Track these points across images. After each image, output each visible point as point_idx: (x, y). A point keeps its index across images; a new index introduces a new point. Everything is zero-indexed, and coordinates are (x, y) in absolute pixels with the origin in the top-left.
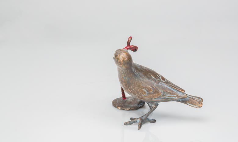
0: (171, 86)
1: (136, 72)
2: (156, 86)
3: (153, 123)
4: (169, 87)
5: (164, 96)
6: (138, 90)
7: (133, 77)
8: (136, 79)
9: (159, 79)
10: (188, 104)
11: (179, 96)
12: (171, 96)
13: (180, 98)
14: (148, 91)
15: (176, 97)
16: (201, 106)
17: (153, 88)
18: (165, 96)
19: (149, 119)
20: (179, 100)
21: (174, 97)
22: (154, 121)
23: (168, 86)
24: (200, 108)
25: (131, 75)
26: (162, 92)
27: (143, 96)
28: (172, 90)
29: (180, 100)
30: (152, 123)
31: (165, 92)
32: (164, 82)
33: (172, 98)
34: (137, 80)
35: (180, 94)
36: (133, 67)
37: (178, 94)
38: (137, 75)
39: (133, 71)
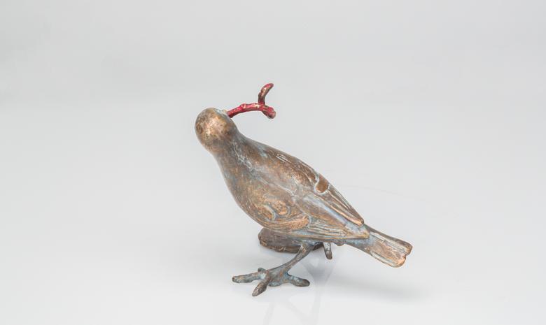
0: (334, 205)
1: (250, 163)
2: (298, 202)
3: (300, 286)
4: (328, 210)
5: (313, 227)
6: (255, 205)
7: (242, 176)
8: (251, 182)
9: (309, 188)
10: (373, 254)
11: (350, 233)
13: (353, 237)
14: (276, 211)
15: (344, 235)
16: (401, 265)
17: (290, 205)
18: (315, 227)
19: (290, 276)
20: (352, 241)
21: (338, 233)
22: (305, 283)
23: (326, 205)
24: (398, 266)
25: (237, 169)
26: (310, 217)
27: (268, 220)
28: (335, 216)
29: (356, 243)
30: (297, 286)
31: (316, 219)
32: (319, 196)
33: (330, 234)
34: (253, 184)
35: (352, 228)
36: (238, 151)
37: (349, 226)
38: (253, 171)
39: (240, 161)
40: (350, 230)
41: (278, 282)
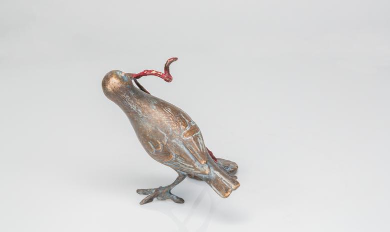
1: (141, 112)
2: (168, 142)
4: (186, 150)
7: (135, 119)
8: (141, 124)
9: (178, 133)
10: (213, 186)
11: (197, 169)
12: (186, 164)
13: (199, 172)
14: (155, 147)
15: (194, 170)
16: (228, 196)
17: (163, 144)
18: (177, 161)
19: (172, 194)
21: (190, 167)
23: (186, 147)
24: (224, 198)
26: (174, 154)
27: (151, 153)
28: (190, 156)
30: (176, 202)
31: (178, 156)
32: (183, 140)
33: (186, 168)
34: (142, 126)
35: (199, 166)
36: (130, 102)
37: (196, 164)
38: (142, 117)
39: (132, 109)
40: (197, 167)
41: (162, 197)
